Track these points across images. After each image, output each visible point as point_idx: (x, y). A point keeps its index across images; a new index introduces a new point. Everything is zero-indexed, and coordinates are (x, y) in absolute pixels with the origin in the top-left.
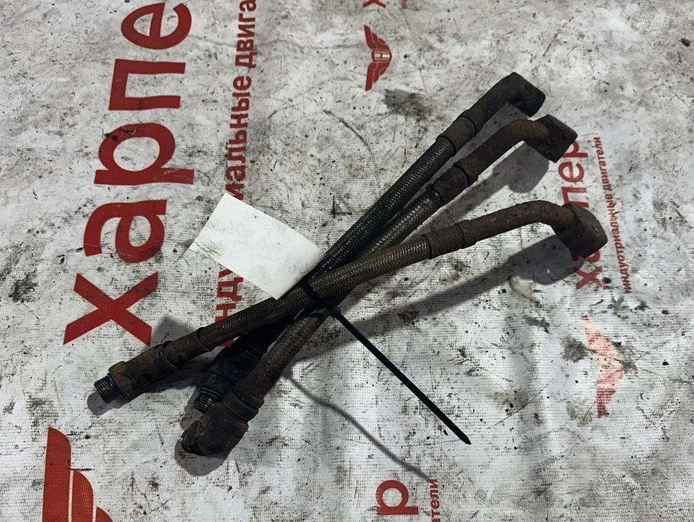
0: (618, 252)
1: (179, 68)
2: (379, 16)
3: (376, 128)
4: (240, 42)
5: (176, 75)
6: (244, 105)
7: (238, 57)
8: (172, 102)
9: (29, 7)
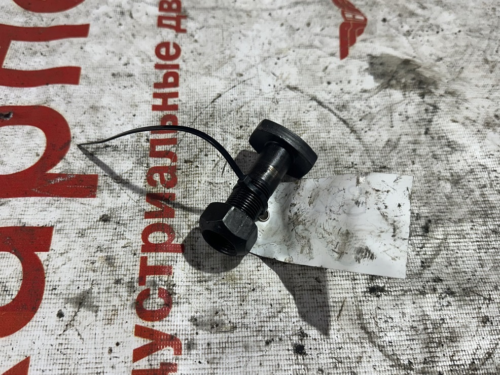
3: (363, 108)
5: (75, 40)
6: (171, 80)
7: (160, 19)
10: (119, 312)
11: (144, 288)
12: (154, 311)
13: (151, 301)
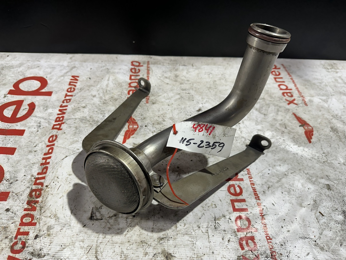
10: (4, 250)
11: (16, 240)
12: (17, 250)
13: (17, 246)
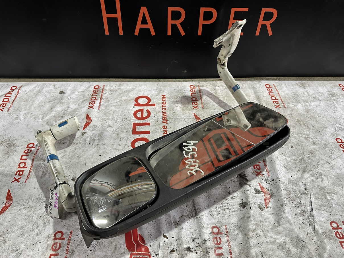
0: (265, 167)
1: (149, 124)
2: (197, 111)
4: (163, 118)
8: (148, 132)
9: (109, 110)
